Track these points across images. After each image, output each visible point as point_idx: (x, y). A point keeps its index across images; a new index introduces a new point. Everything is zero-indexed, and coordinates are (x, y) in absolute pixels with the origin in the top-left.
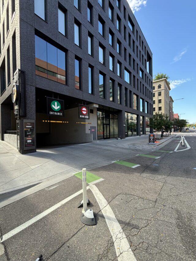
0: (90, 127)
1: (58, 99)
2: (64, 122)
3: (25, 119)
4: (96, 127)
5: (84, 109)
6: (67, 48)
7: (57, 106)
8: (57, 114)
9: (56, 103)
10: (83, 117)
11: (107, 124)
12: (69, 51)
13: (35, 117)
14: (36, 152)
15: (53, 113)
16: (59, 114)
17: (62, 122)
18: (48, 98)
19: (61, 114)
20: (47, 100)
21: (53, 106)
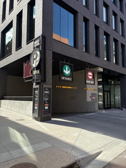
0: (91, 94)
1: (69, 63)
2: (73, 88)
3: (44, 84)
4: (96, 94)
5: (90, 74)
6: (77, 10)
7: (68, 71)
8: (67, 79)
9: (67, 67)
10: (89, 82)
11: (107, 91)
12: (79, 13)
13: (51, 82)
14: (51, 120)
15: (64, 78)
16: (69, 78)
17: (71, 88)
18: (61, 62)
19: (70, 79)
20: (60, 64)
21: (65, 71)
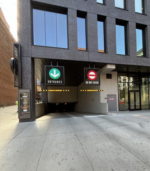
0: (108, 95)
1: (58, 66)
2: (64, 90)
3: (21, 89)
4: (116, 95)
5: (92, 73)
6: (66, 7)
7: (56, 74)
8: (56, 82)
9: (55, 71)
10: (90, 83)
11: (135, 91)
13: (31, 87)
15: (51, 82)
18: (46, 66)
21: (51, 74)
